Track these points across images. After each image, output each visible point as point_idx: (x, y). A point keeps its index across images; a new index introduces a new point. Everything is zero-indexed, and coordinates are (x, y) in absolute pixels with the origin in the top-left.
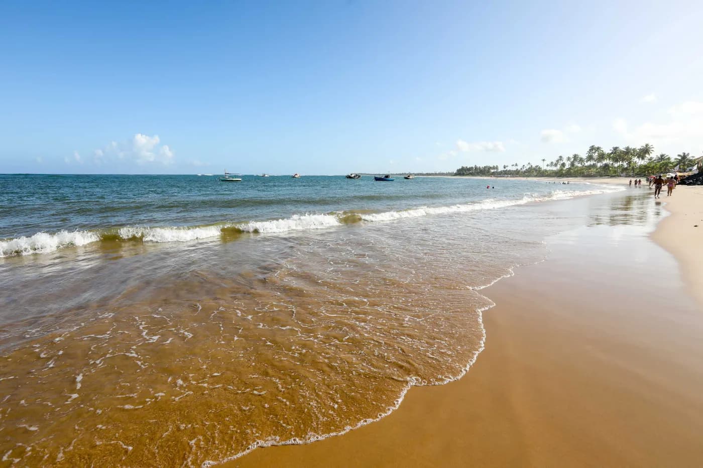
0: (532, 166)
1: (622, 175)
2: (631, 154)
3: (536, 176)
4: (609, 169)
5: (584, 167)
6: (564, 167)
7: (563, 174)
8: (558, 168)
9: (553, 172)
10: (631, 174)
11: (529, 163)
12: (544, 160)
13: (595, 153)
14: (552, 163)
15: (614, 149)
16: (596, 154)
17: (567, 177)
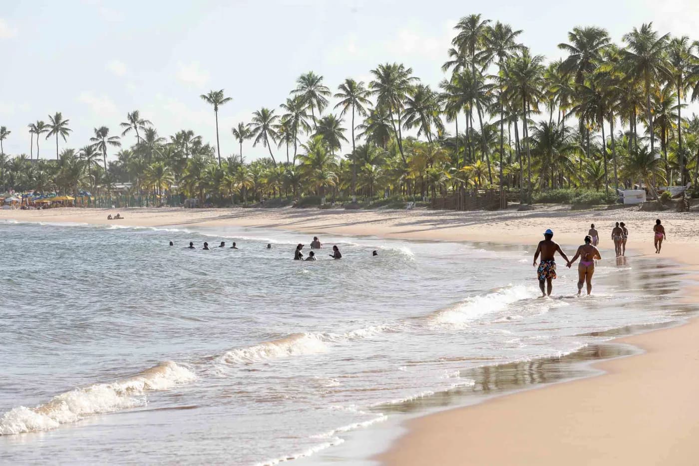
0: (151, 134)
1: (629, 195)
2: (664, 75)
3: (177, 201)
4: (563, 159)
5: (438, 148)
6: (336, 145)
7: (331, 189)
8: (301, 151)
9: (273, 178)
10: (671, 190)
11: (134, 117)
12: (216, 99)
13: (485, 60)
14: (264, 116)
15: (581, 45)
16: (493, 69)
17: (352, 207)
